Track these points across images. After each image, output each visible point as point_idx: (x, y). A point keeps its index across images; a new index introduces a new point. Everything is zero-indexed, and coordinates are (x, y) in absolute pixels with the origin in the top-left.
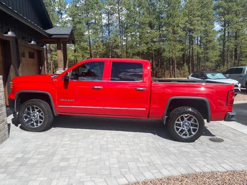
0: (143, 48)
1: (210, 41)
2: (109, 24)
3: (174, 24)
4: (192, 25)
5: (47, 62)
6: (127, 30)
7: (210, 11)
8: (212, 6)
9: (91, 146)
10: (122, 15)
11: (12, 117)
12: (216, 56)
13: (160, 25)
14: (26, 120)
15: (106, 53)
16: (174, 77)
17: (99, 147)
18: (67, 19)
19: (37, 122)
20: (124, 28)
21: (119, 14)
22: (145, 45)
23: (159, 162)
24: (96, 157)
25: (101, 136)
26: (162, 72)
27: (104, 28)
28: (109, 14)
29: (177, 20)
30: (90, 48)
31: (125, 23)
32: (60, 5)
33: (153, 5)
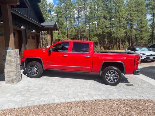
0: (100, 31)
1: (143, 27)
2: (79, 17)
3: (120, 16)
4: (131, 17)
5: (42, 41)
6: (90, 21)
7: (143, 7)
8: (145, 4)
9: (61, 85)
10: (87, 11)
11: (23, 70)
12: (147, 36)
13: (110, 17)
14: (30, 72)
15: (77, 35)
16: (120, 49)
17: (65, 86)
18: (54, 15)
19: (35, 73)
20: (88, 19)
21: (85, 11)
22: (101, 29)
23: (93, 93)
24: (63, 90)
25: (67, 81)
26: (112, 46)
27: (76, 20)
28: (79, 11)
29: (121, 14)
30: (67, 32)
31: (88, 17)
32: (50, 7)
33: (106, 5)
